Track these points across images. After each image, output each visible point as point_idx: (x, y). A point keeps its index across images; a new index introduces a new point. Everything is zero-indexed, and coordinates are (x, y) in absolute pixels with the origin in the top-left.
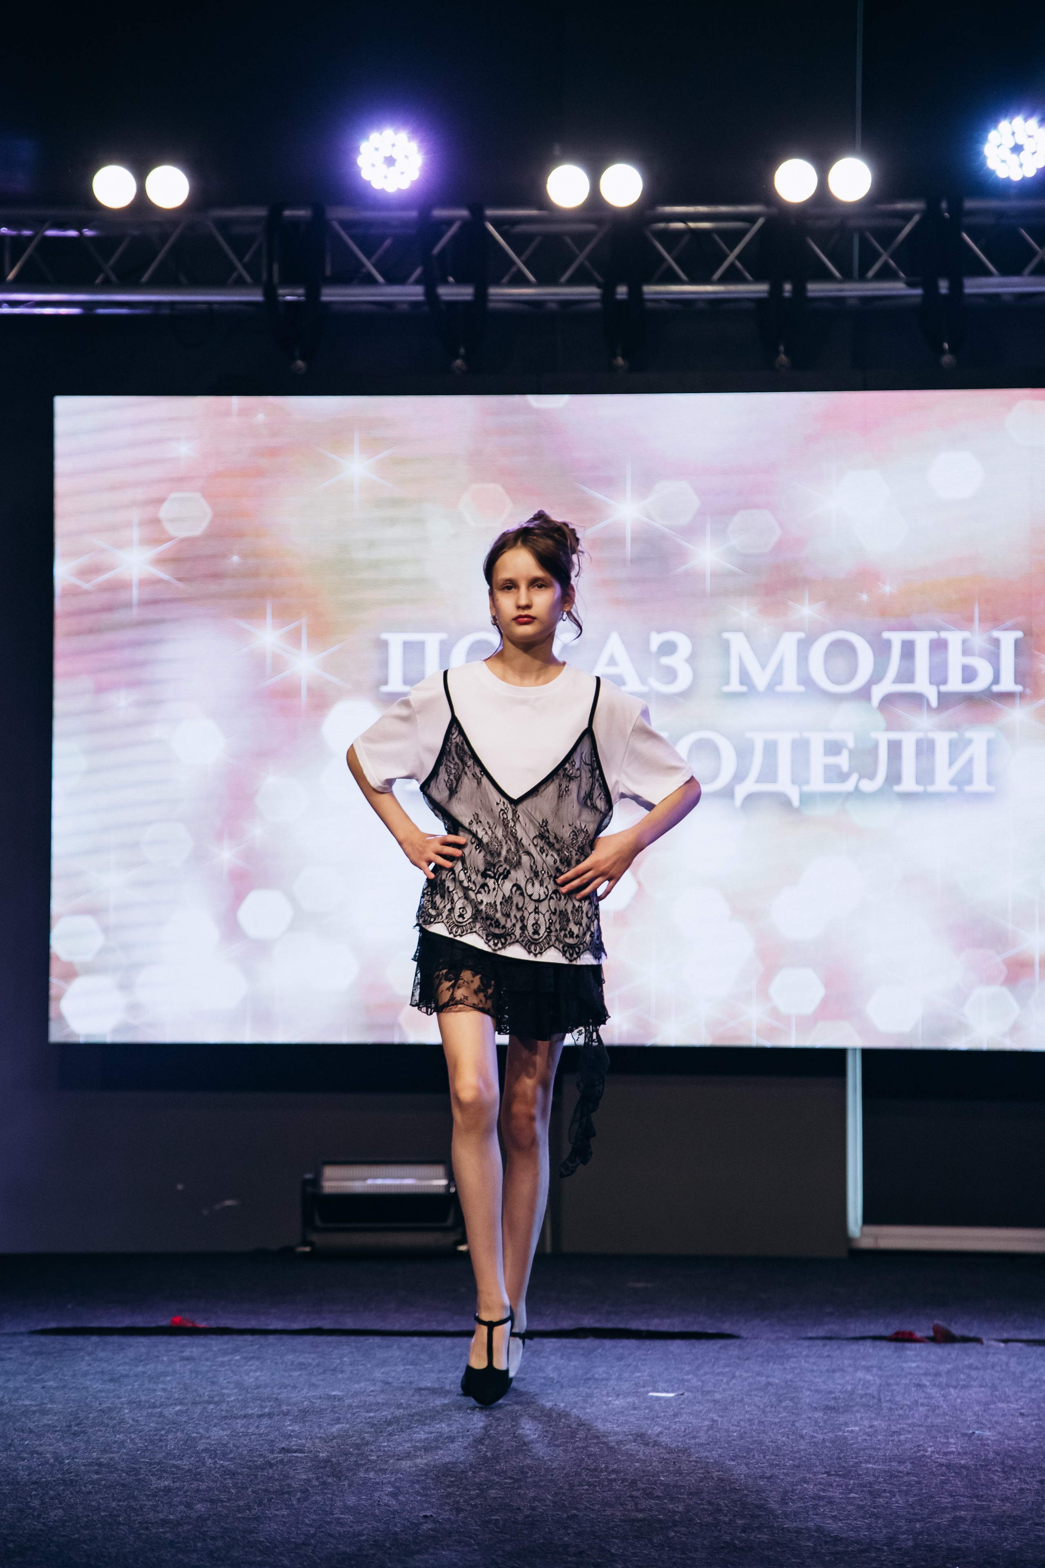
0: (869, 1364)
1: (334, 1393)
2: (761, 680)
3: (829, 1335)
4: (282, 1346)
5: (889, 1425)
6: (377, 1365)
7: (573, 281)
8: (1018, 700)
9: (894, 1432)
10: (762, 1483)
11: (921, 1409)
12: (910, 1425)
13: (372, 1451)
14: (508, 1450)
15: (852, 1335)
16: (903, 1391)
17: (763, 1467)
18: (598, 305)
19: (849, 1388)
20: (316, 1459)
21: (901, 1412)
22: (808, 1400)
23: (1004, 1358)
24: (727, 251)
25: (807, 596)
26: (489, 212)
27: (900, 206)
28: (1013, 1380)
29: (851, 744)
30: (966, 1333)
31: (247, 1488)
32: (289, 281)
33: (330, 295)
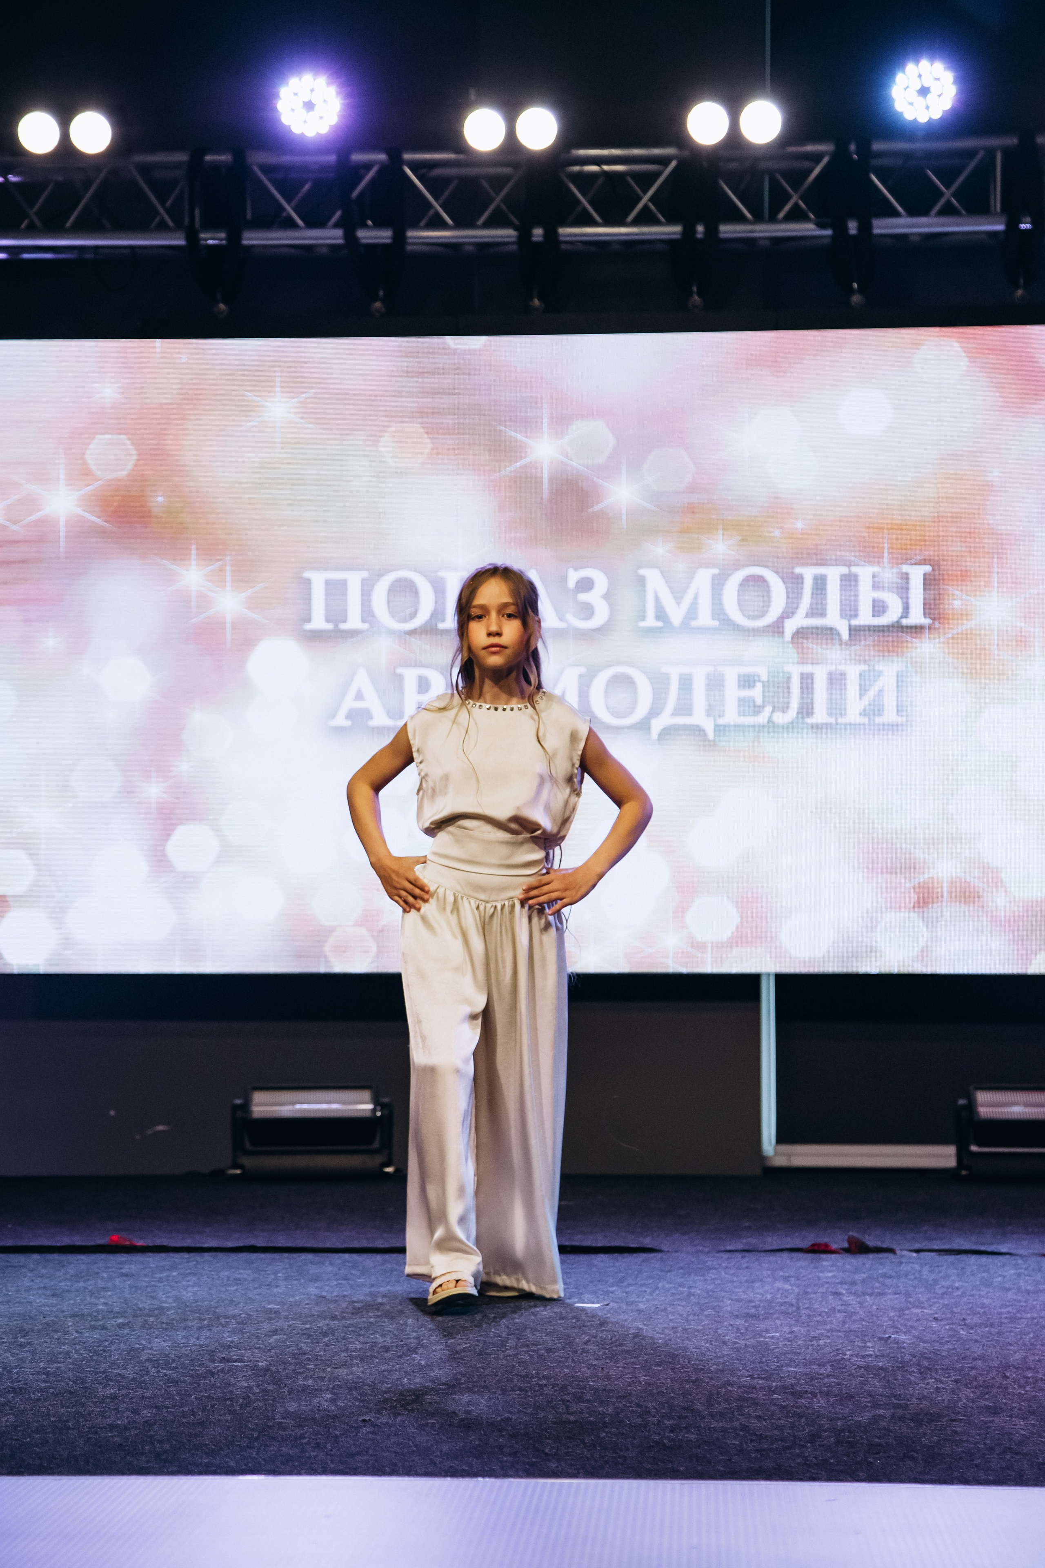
0: (787, 1274)
2: (676, 615)
3: (747, 1248)
4: (218, 1263)
5: (809, 1331)
6: (310, 1280)
7: (490, 224)
8: (926, 633)
9: (813, 1337)
11: (839, 1315)
12: (828, 1331)
15: (770, 1248)
16: (820, 1299)
18: (514, 247)
19: (769, 1297)
20: (256, 1368)
21: (819, 1318)
22: (729, 1309)
23: (916, 1266)
24: (641, 193)
25: (721, 533)
26: (407, 156)
27: (810, 148)
28: (926, 1287)
29: (764, 678)
30: (879, 1244)
31: (191, 1395)
32: (211, 225)
33: (252, 239)
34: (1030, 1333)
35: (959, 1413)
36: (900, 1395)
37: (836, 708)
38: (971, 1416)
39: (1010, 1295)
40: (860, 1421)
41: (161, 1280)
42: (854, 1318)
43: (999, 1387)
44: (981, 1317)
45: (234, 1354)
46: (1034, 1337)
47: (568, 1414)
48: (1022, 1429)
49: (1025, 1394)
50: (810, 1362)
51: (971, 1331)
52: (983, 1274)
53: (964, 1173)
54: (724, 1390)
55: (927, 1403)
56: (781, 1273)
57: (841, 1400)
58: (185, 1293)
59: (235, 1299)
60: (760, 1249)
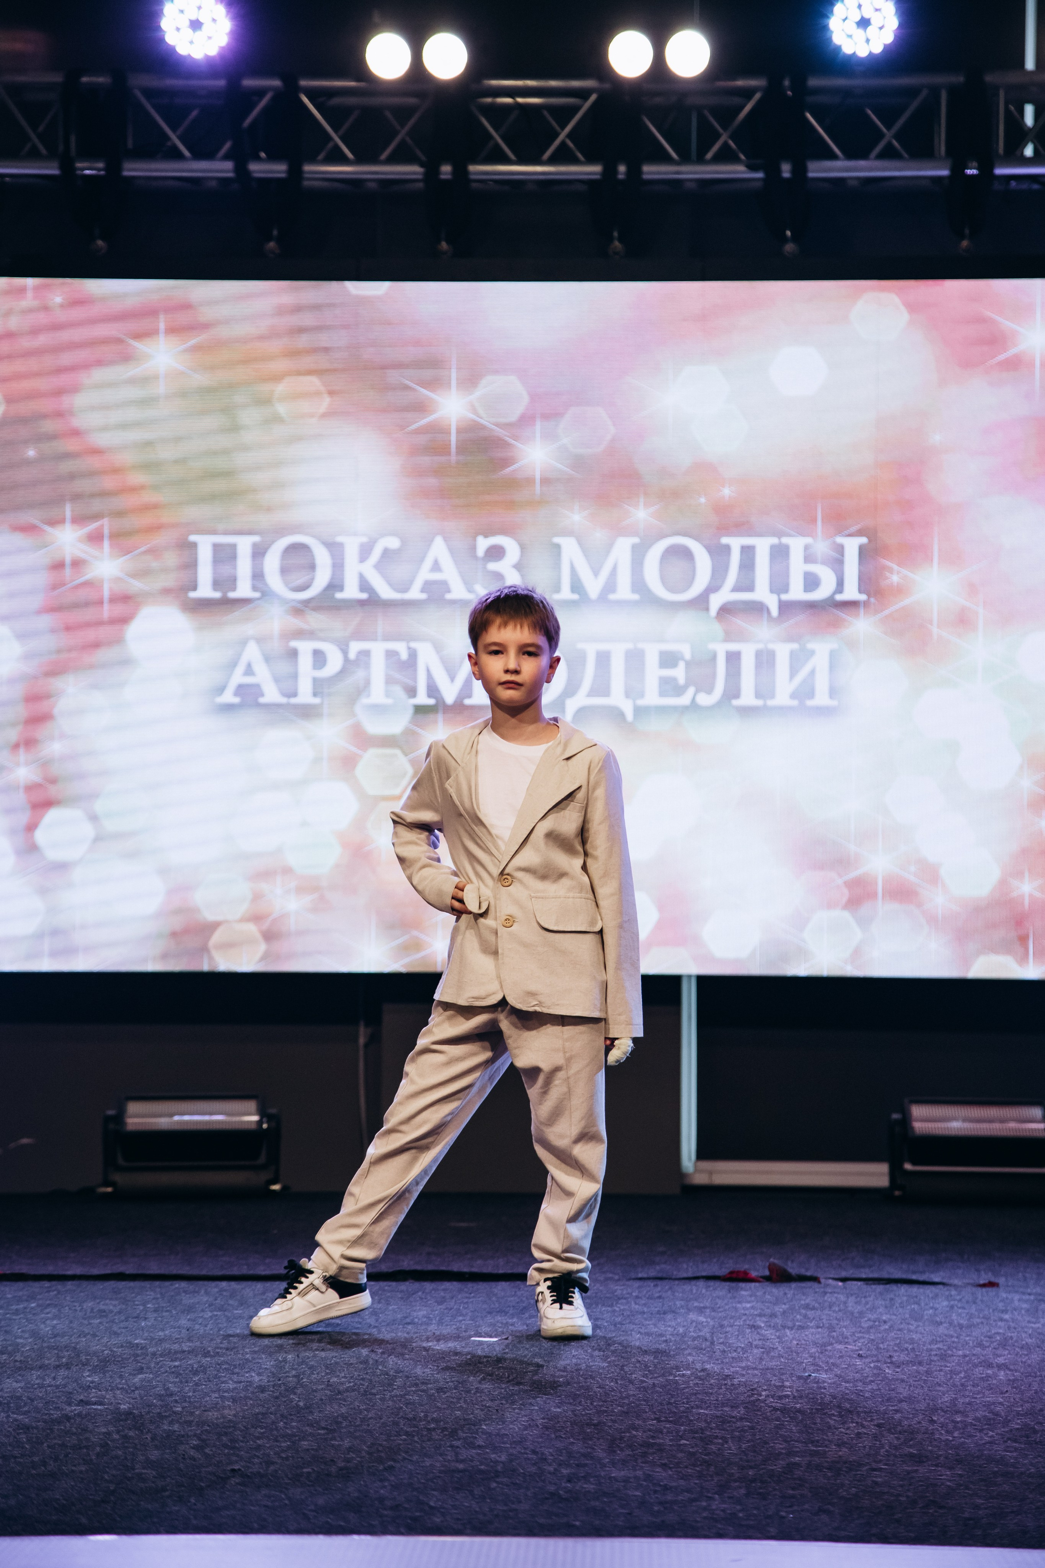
0: (703, 1305)
1: (137, 1341)
2: (593, 586)
3: (660, 1275)
4: (81, 1292)
5: (724, 1368)
6: (183, 1312)
7: (392, 160)
8: (862, 611)
9: (728, 1376)
10: (588, 1430)
11: (756, 1351)
12: (744, 1368)
13: (176, 1401)
14: (322, 1399)
15: (685, 1275)
16: (738, 1333)
17: (590, 1414)
18: (421, 185)
19: (682, 1330)
20: (117, 1411)
21: (735, 1355)
22: (638, 1344)
23: (844, 1297)
24: (558, 129)
25: (643, 499)
26: (304, 83)
27: (742, 83)
28: (852, 1320)
29: (689, 655)
30: (803, 1272)
32: (88, 154)
33: (133, 170)
34: (962, 1372)
36: (819, 1441)
37: (766, 689)
38: (895, 1465)
39: (943, 1329)
40: (774, 1470)
41: (17, 1312)
42: (773, 1354)
43: (926, 1433)
44: (909, 1354)
45: (93, 1395)
46: (966, 1377)
48: (950, 1481)
49: (954, 1441)
50: (723, 1403)
51: (900, 1370)
52: (913, 1306)
53: (899, 1193)
55: (848, 1450)
56: (697, 1304)
57: (755, 1447)
58: (43, 1326)
59: (97, 1334)
60: (674, 1277)
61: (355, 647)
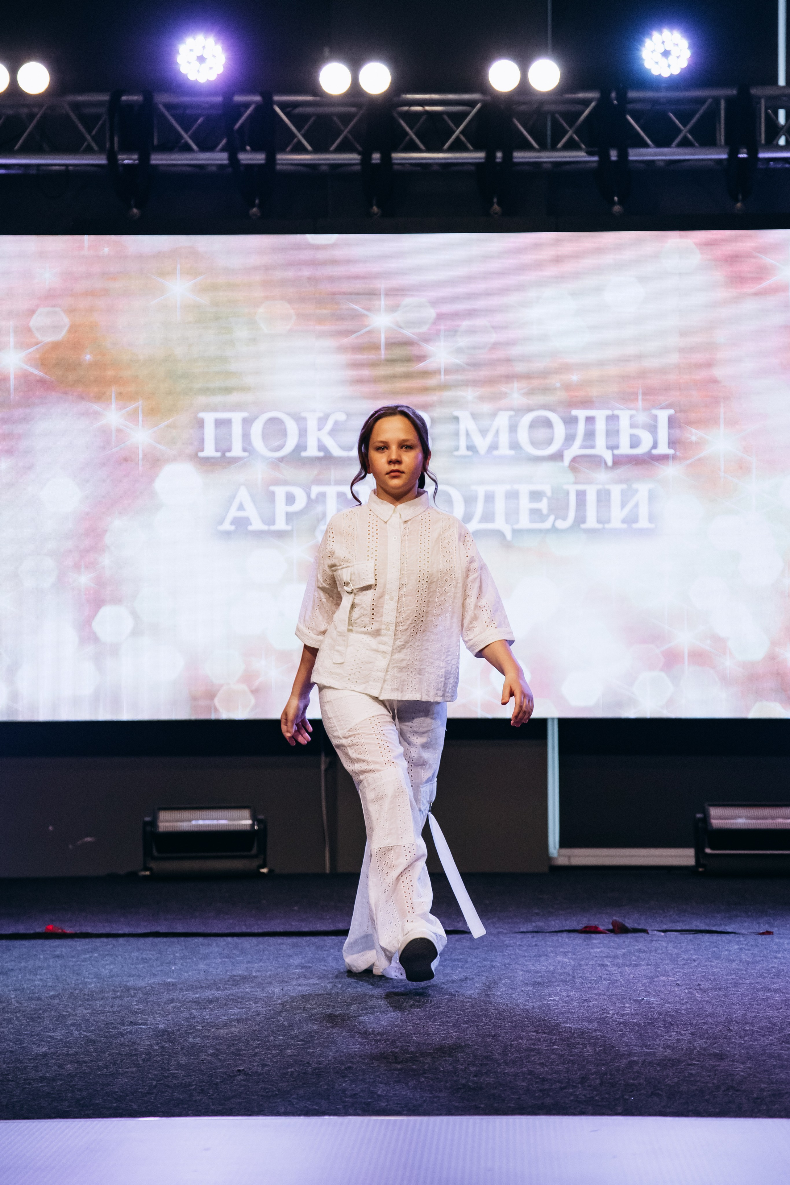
0: (566, 950)
1: (169, 980)
2: (482, 446)
3: (535, 930)
4: (129, 945)
5: (581, 995)
6: (201, 959)
7: (338, 150)
8: (671, 461)
9: (584, 1000)
10: (488, 1040)
11: (604, 982)
12: (596, 995)
13: (198, 1022)
14: (300, 1020)
15: (554, 930)
16: (590, 970)
17: (489, 1028)
18: (358, 168)
19: (552, 968)
20: (156, 1029)
21: (589, 985)
22: (521, 978)
23: (664, 943)
24: (455, 128)
25: (516, 384)
26: (276, 98)
27: (581, 95)
28: (671, 960)
29: (549, 494)
30: (636, 926)
31: (105, 1052)
32: (126, 149)
33: (158, 159)
34: (748, 995)
35: (694, 1059)
36: (650, 1045)
37: (603, 517)
38: (703, 1061)
39: (734, 965)
40: (619, 1066)
41: (85, 960)
42: (616, 984)
43: (725, 1038)
44: (712, 983)
45: (139, 1018)
46: (751, 999)
47: (396, 1063)
48: (742, 1071)
49: (744, 1043)
50: (582, 1020)
51: (704, 994)
52: (714, 949)
53: (701, 870)
54: (516, 1042)
55: (670, 1051)
56: (562, 950)
57: (604, 1050)
58: (103, 970)
59: (141, 975)
60: (546, 931)
61: (315, 490)
